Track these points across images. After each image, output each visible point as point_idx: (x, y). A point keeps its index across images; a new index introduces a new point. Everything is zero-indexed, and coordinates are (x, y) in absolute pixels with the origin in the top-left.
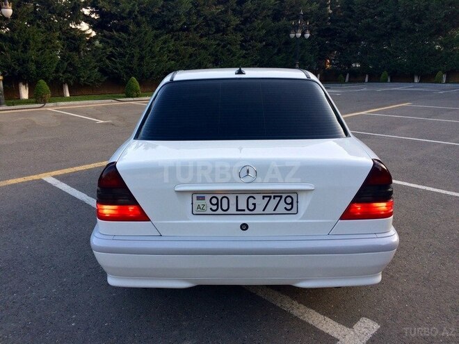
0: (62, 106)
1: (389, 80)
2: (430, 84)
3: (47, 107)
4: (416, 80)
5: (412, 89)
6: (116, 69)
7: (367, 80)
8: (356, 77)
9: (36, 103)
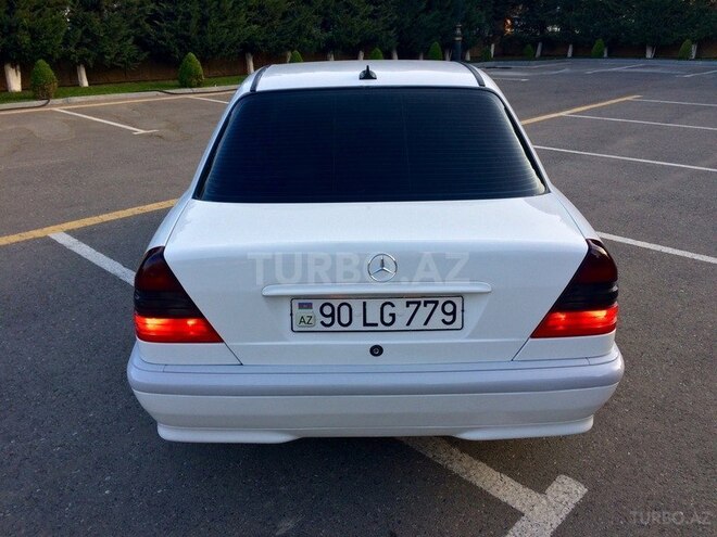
0: (76, 103)
1: (605, 55)
2: (673, 61)
3: (53, 105)
4: (649, 54)
5: (643, 70)
6: (164, 39)
7: (570, 54)
8: (553, 49)
9: (35, 98)
